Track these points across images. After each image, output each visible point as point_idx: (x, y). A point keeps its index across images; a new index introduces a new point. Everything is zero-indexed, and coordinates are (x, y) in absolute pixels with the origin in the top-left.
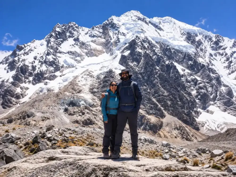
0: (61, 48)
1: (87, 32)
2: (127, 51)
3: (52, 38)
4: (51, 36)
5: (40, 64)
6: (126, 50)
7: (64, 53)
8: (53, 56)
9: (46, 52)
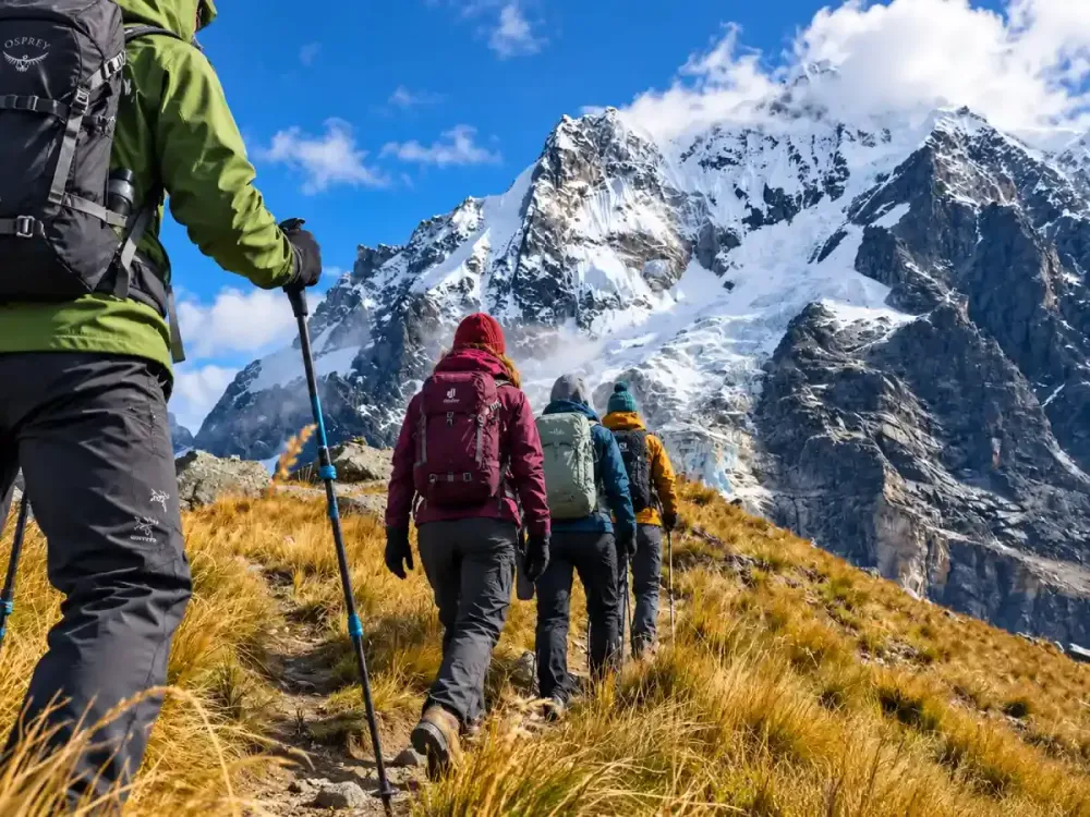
0: (577, 220)
1: (691, 148)
2: (888, 208)
3: (540, 179)
4: (539, 172)
5: (494, 291)
6: (884, 206)
7: (592, 241)
8: (548, 257)
9: (518, 239)
